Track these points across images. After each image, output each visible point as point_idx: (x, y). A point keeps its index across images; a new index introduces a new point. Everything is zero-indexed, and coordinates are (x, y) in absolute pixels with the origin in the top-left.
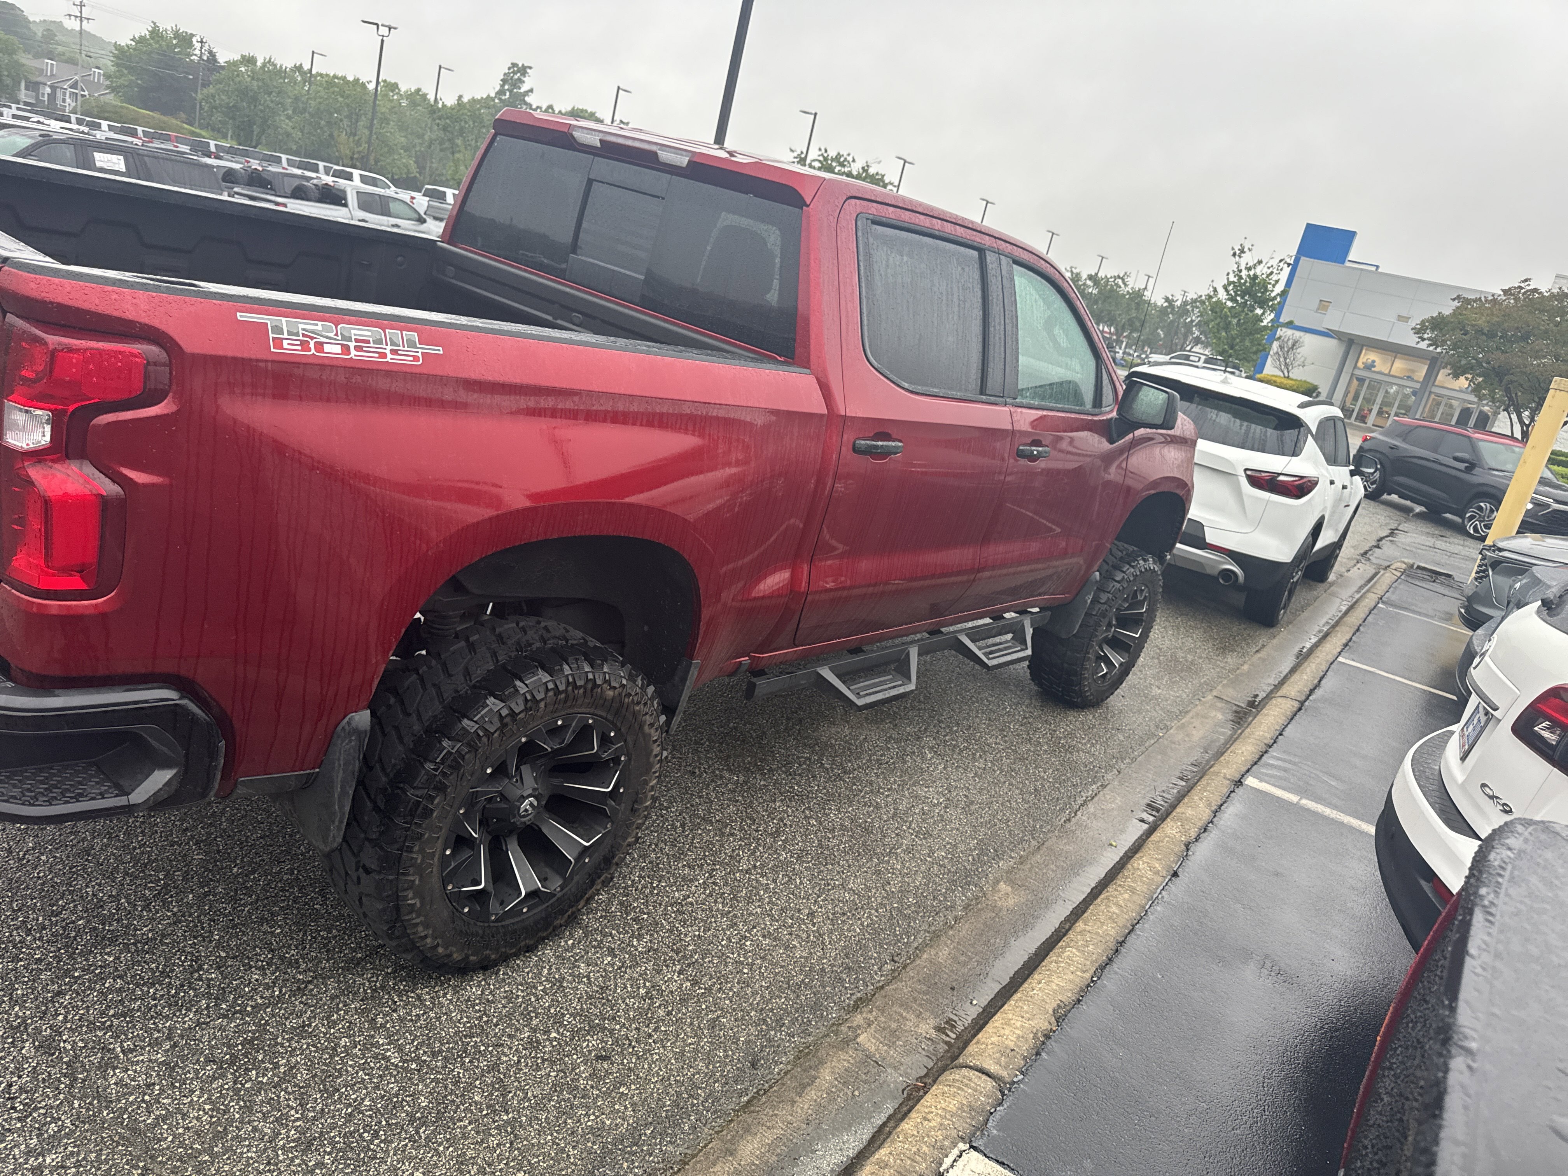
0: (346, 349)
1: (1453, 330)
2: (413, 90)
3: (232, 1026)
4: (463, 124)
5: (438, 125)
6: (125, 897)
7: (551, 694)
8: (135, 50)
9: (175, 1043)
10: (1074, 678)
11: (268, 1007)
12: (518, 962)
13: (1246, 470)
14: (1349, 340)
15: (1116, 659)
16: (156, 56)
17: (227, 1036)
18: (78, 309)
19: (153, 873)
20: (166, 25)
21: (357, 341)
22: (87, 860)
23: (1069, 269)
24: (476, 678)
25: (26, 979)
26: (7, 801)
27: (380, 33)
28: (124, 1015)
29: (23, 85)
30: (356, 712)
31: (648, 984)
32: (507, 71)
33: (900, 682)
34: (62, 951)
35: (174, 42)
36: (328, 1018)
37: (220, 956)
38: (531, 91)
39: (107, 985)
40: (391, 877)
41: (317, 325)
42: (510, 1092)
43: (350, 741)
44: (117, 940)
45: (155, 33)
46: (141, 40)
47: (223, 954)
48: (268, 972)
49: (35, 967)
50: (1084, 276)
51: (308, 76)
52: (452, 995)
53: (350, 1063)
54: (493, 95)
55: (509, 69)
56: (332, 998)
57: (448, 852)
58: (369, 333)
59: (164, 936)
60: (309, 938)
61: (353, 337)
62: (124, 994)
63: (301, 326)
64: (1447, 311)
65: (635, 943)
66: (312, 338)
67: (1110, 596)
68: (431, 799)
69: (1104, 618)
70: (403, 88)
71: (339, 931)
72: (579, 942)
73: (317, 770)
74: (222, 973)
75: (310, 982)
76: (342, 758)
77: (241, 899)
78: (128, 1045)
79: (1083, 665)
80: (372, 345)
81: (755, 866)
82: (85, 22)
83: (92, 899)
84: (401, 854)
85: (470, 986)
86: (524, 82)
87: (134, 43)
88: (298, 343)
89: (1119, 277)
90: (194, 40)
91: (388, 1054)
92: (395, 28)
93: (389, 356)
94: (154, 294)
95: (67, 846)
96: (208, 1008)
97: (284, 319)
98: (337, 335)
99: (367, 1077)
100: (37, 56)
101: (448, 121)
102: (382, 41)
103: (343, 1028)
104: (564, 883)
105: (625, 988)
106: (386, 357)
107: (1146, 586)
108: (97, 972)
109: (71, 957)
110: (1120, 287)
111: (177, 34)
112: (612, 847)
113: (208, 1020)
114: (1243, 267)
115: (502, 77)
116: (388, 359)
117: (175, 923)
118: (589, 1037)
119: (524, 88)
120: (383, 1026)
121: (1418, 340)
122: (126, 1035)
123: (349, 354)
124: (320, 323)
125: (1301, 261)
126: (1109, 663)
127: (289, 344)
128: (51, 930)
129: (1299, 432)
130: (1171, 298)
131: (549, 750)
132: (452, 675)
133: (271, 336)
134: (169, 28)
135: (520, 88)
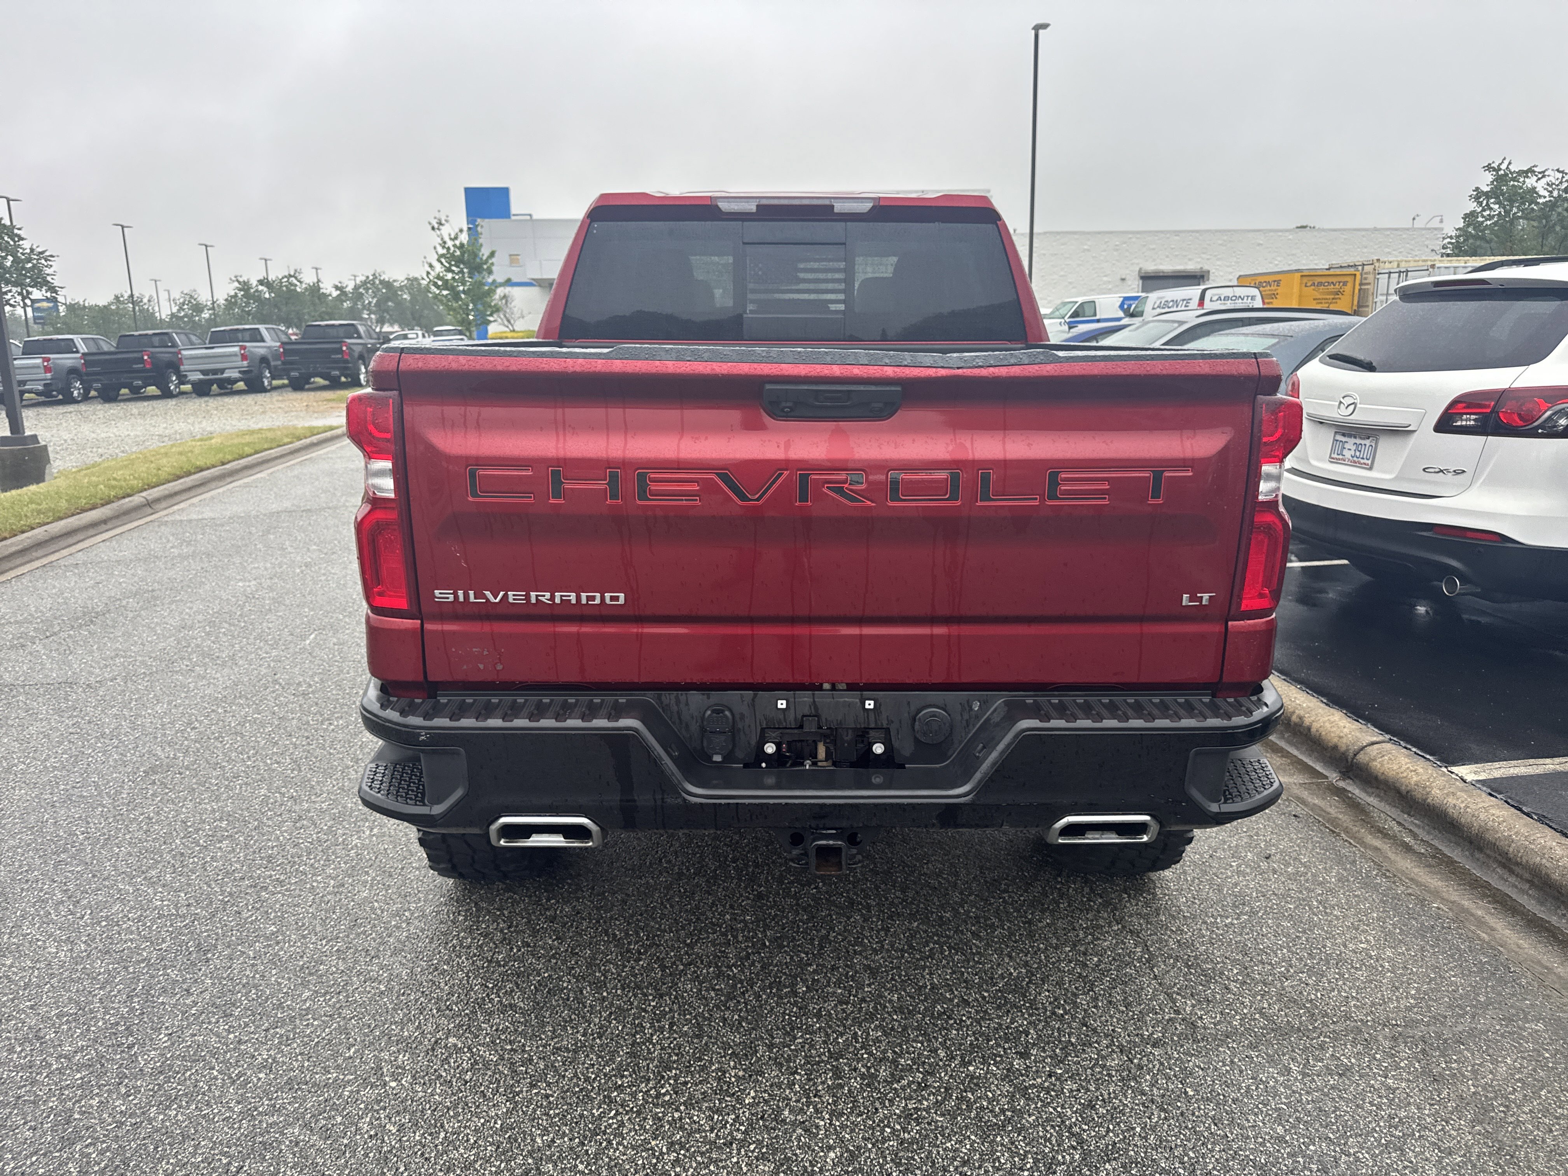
23: (234, 279)
50: (254, 282)
89: (290, 276)
110: (296, 285)
114: (447, 239)
130: (339, 285)
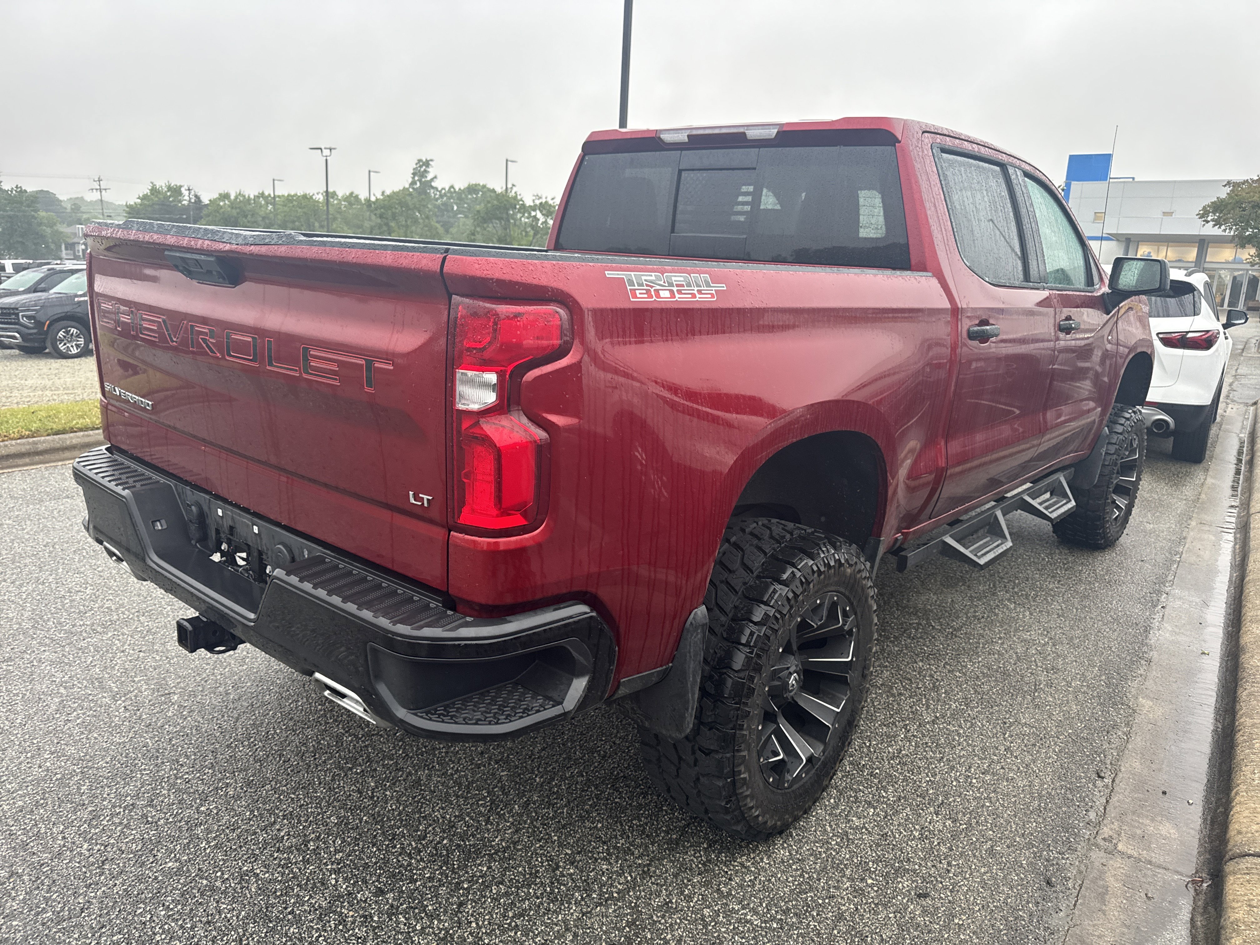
0: (672, 294)
1: (1233, 209)
2: (348, 194)
3: (610, 911)
4: (394, 210)
5: (375, 214)
6: (468, 816)
7: (816, 575)
8: (141, 205)
9: (574, 933)
10: (1098, 523)
11: (629, 891)
12: (802, 823)
13: (1158, 334)
14: (1126, 239)
15: (1122, 502)
16: (157, 207)
17: (612, 921)
18: (510, 281)
19: (477, 792)
20: (161, 183)
21: (677, 286)
22: (421, 790)
24: (756, 570)
25: (429, 896)
26: (476, 724)
27: (324, 154)
28: (521, 915)
29: (63, 247)
30: (696, 608)
31: (917, 827)
32: (415, 166)
33: (1000, 542)
34: (444, 868)
35: (169, 194)
36: (682, 893)
37: (566, 854)
38: (435, 177)
39: (494, 891)
40: (728, 755)
41: (651, 276)
42: (867, 937)
43: (697, 634)
44: (480, 853)
45: (154, 190)
46: (144, 198)
47: (569, 852)
48: (612, 861)
49: (430, 884)
51: (272, 200)
52: (768, 859)
53: (723, 930)
54: (407, 186)
55: (416, 164)
56: (676, 876)
57: (760, 728)
58: (682, 279)
59: (515, 843)
60: (627, 828)
61: (675, 283)
62: (512, 897)
63: (644, 278)
64: (1223, 196)
65: (884, 794)
66: (652, 287)
67: (1117, 447)
68: (751, 679)
69: (1115, 466)
70: (340, 194)
71: (647, 818)
72: (840, 800)
73: (670, 665)
74: (576, 867)
75: (649, 865)
76: (692, 650)
77: (556, 803)
78: (539, 941)
79: (1105, 510)
80: (686, 288)
81: (937, 717)
82: (104, 192)
83: (444, 821)
84: (735, 733)
85: (777, 849)
86: (428, 172)
87: (139, 201)
88: (645, 292)
90: (183, 189)
91: (749, 917)
92: (334, 149)
93: (698, 296)
94: (554, 262)
95: (400, 781)
96: (583, 899)
97: (632, 273)
98: (664, 282)
99: (744, 941)
100: (70, 224)
101: (382, 210)
102: (326, 160)
103: (699, 900)
104: (825, 747)
105: (901, 833)
106: (696, 297)
107: (1137, 435)
108: (480, 881)
109: (453, 871)
111: (170, 188)
112: (852, 711)
113: (589, 909)
115: (412, 171)
116: (697, 299)
117: (517, 831)
118: (899, 879)
119: (429, 177)
120: (729, 894)
121: (1203, 223)
122: (533, 932)
123: (675, 297)
124: (653, 274)
125: (1072, 186)
126: (1118, 507)
127: (640, 294)
128: (426, 852)
129: (1194, 295)
131: (815, 626)
132: (734, 572)
133: (629, 288)
134: (164, 185)
135: (426, 177)
